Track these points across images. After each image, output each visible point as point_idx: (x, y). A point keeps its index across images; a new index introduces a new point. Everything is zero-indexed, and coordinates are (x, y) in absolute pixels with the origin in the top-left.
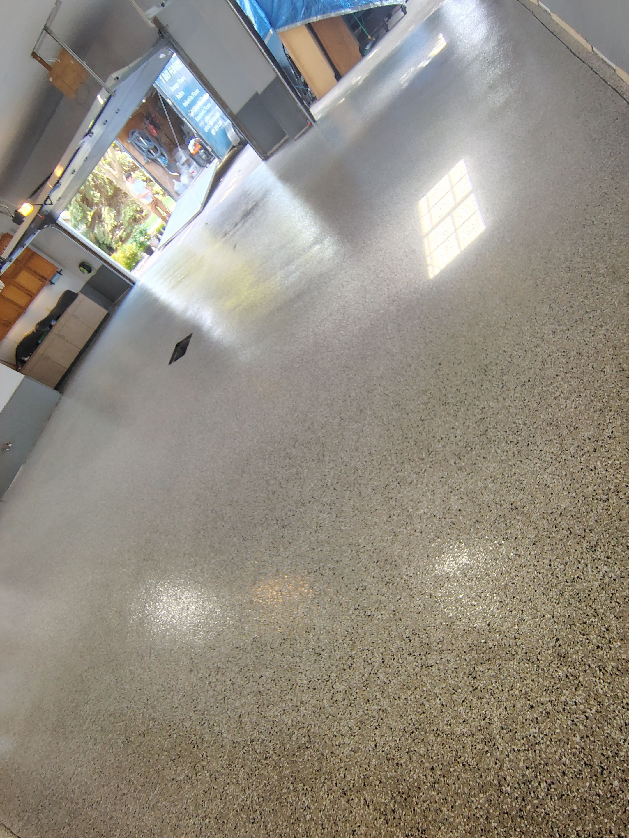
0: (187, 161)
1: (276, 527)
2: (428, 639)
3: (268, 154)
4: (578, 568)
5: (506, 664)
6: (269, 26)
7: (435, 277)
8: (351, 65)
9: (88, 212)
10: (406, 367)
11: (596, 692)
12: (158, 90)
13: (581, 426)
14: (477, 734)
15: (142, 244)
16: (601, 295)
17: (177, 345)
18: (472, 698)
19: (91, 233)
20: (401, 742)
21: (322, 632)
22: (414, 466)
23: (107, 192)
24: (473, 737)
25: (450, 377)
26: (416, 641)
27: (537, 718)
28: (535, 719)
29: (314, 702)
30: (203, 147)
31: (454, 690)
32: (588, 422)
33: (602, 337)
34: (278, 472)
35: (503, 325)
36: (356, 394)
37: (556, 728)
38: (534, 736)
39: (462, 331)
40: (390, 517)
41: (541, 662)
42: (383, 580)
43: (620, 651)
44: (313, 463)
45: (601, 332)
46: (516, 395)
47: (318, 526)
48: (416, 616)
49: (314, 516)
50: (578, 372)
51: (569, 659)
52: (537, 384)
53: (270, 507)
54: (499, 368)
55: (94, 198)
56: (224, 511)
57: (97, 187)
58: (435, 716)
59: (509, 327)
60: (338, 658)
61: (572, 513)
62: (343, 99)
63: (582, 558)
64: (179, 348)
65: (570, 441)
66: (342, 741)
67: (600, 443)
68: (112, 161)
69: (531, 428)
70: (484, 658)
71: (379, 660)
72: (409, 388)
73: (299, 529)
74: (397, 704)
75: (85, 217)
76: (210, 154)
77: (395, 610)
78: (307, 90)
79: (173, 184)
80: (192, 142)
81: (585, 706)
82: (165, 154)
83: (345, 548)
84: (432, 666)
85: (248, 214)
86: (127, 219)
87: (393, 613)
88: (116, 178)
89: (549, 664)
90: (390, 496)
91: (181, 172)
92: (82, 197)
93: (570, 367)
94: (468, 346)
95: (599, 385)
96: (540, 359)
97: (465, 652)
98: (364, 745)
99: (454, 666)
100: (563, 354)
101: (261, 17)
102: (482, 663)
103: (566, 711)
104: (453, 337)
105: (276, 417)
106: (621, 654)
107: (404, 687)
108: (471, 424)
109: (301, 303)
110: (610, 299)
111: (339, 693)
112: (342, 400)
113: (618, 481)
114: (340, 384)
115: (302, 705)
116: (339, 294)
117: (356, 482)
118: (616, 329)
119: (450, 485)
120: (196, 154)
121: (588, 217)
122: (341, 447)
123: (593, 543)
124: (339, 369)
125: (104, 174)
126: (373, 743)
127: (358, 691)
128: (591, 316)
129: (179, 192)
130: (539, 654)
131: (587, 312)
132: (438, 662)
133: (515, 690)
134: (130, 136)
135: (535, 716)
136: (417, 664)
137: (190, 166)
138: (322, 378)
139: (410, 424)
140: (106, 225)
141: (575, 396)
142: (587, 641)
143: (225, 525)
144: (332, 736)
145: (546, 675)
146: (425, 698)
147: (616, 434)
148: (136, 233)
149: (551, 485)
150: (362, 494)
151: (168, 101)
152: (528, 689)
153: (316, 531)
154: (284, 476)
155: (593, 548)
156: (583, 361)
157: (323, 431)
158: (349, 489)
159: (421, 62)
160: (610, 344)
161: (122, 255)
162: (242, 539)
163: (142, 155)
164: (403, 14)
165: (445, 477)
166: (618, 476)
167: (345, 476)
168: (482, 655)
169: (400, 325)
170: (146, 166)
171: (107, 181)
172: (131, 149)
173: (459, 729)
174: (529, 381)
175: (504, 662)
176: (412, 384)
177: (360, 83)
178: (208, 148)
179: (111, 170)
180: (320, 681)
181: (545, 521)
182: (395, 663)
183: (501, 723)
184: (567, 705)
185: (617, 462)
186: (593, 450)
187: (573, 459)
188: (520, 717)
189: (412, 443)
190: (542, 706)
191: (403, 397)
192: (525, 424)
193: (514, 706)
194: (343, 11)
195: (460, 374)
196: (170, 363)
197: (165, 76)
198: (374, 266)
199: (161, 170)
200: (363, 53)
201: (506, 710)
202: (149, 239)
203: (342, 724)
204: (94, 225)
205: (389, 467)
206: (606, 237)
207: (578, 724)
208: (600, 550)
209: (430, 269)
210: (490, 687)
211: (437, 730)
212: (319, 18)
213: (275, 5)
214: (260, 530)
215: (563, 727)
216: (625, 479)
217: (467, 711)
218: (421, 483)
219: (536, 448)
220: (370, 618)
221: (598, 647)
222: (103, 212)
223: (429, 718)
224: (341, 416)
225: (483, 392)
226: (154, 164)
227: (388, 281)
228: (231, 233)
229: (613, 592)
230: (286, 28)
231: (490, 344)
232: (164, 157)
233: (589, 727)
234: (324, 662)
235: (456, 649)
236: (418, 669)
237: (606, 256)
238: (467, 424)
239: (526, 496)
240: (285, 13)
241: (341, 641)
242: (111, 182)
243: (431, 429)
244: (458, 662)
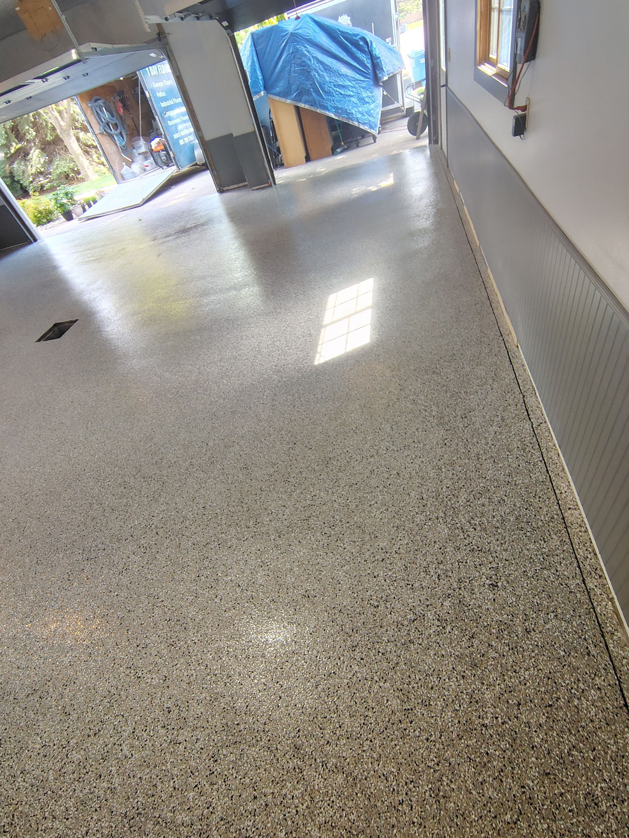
0: (145, 153)
1: (80, 557)
2: (187, 712)
3: (225, 189)
4: (337, 664)
5: (248, 750)
6: (262, 88)
7: (319, 365)
8: (321, 156)
9: (14, 144)
10: (266, 436)
11: (312, 787)
12: (140, 78)
13: (380, 536)
14: (196, 823)
15: (62, 205)
16: (427, 432)
17: (55, 325)
18: (205, 783)
19: (8, 165)
20: (117, 829)
21: (81, 688)
22: (239, 531)
23: (46, 135)
24: (191, 827)
25: (298, 458)
26: (174, 715)
27: (256, 810)
28: (253, 811)
29: (38, 772)
30: (166, 149)
31: (191, 772)
32: (386, 534)
33: (417, 466)
34: (107, 498)
35: (354, 429)
36: (214, 444)
37: (268, 822)
38: (247, 829)
39: (322, 421)
40: (198, 576)
41: (279, 751)
42: (168, 641)
43: (343, 749)
44: (146, 500)
45: (418, 462)
46: (343, 493)
47: (125, 568)
48: (185, 686)
49: (125, 556)
50: (392, 488)
51: (302, 752)
52: (361, 488)
53: (83, 533)
54: (339, 464)
55: (27, 134)
56: (28, 524)
57: (35, 125)
58: (162, 801)
59: (357, 432)
60: (87, 721)
61: (349, 612)
62: (305, 180)
63: (343, 655)
64: (56, 329)
65: (368, 546)
66: (50, 825)
67: (388, 555)
68: (65, 111)
69: (344, 526)
70: (231, 740)
71: (130, 729)
72: (262, 456)
73: (104, 566)
74: (129, 784)
75: (7, 146)
76: (171, 159)
77: (167, 675)
78: (279, 155)
79: (122, 167)
80: (157, 140)
81: (299, 801)
82: (125, 136)
83: (143, 598)
84: (180, 743)
85: (185, 231)
86: (58, 173)
87: (164, 678)
88: (62, 129)
89: (284, 755)
90: (206, 555)
91: (134, 160)
92: (13, 126)
93: (389, 483)
94: (322, 436)
95: (403, 505)
96: (370, 468)
97: (216, 732)
98: (74, 831)
99: (200, 746)
100: (388, 470)
101: (258, 78)
102: (227, 746)
103: (282, 805)
104: (313, 423)
105: (129, 440)
106: (343, 751)
107: (145, 763)
108: (300, 507)
109: (198, 337)
110: (432, 437)
111: (71, 764)
112: (199, 446)
113: (390, 592)
114: (203, 430)
115: (21, 775)
116: (235, 345)
117: (180, 531)
118: (428, 463)
119: (263, 559)
120: (156, 152)
121: (438, 366)
122: (179, 492)
123: (355, 643)
124: (208, 415)
125: (50, 118)
126: (85, 829)
127: (93, 763)
128: (416, 446)
129: (126, 177)
130: (279, 743)
131: (414, 442)
132: (187, 739)
133: (247, 778)
134: (93, 101)
135: (255, 807)
136: (167, 739)
137: (146, 159)
138: (189, 418)
139: (250, 490)
140: (30, 167)
141: (384, 509)
142: (322, 735)
143: (22, 540)
144: (41, 818)
145: (278, 766)
146: (160, 779)
147: (401, 551)
148: (61, 191)
149: (341, 582)
150: (181, 546)
151: (146, 93)
152: (258, 779)
153: (121, 573)
154: (111, 505)
155: (354, 648)
156: (399, 481)
157: (170, 470)
158: (171, 538)
159: (372, 186)
160: (421, 474)
161: (33, 206)
162: (35, 562)
163: (99, 124)
164: (373, 141)
165: (261, 550)
166: (391, 587)
167: (172, 522)
168: (230, 737)
169: (275, 395)
170: (99, 136)
171: (50, 125)
172: (89, 113)
173: (182, 817)
174: (356, 484)
175: (247, 748)
176: (265, 453)
177: (323, 173)
178: (171, 153)
179: (60, 119)
180: (55, 747)
181: (326, 614)
182: (145, 735)
183: (222, 813)
184: (285, 799)
185: (395, 575)
186: (381, 559)
187: (365, 563)
188: (242, 808)
189: (245, 509)
190: (264, 798)
191: (253, 462)
192: (341, 521)
193: (240, 796)
194: (327, 113)
195: (307, 458)
196: (39, 340)
197: (153, 70)
198: (274, 333)
199: (114, 148)
200: (334, 152)
201: (232, 800)
202: (72, 205)
203: (59, 803)
204: (16, 159)
205: (217, 526)
206: (444, 388)
207: (288, 819)
208: (358, 651)
209: (318, 356)
210: (226, 773)
211: (159, 817)
212: (307, 107)
213: (274, 76)
214: (61, 556)
215: (275, 821)
216: (395, 592)
217: (196, 797)
218: (239, 550)
219: (342, 545)
220: (139, 680)
221: (328, 742)
222: (32, 151)
223: (156, 802)
224: (192, 460)
225: (320, 481)
226: (108, 138)
227: (281, 351)
228: (160, 241)
229: (355, 692)
230: (277, 98)
231: (339, 441)
232: (123, 138)
233: (295, 823)
234: (69, 724)
235: (209, 728)
236: (165, 745)
237: (440, 402)
238: (296, 506)
239: (319, 587)
240: (280, 86)
241: (98, 702)
242: (54, 129)
243: (266, 501)
244: (207, 742)
